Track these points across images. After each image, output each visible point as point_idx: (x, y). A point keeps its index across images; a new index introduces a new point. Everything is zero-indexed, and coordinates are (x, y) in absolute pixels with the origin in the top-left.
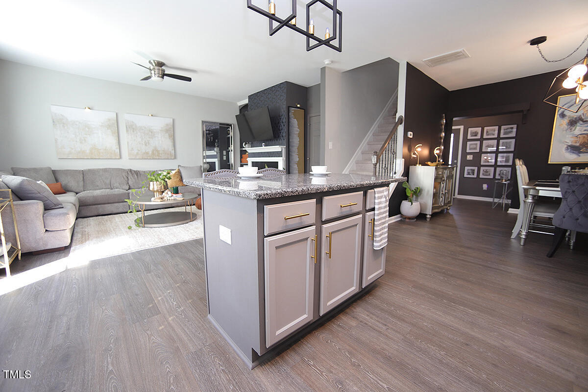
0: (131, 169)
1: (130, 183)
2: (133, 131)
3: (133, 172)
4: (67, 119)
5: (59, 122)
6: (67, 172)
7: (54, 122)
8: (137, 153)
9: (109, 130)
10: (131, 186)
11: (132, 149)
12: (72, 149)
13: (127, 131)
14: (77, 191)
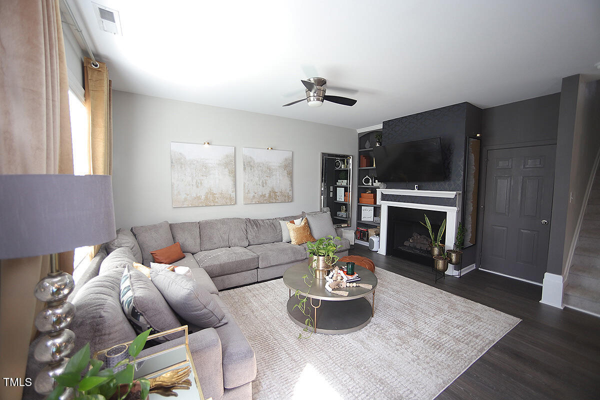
0: (250, 218)
1: (250, 237)
2: (251, 169)
3: (252, 222)
4: (185, 158)
5: (177, 162)
6: (184, 226)
7: (172, 162)
8: (254, 196)
9: (227, 170)
10: (250, 241)
11: (249, 191)
12: (188, 195)
13: (245, 169)
14: (193, 251)
